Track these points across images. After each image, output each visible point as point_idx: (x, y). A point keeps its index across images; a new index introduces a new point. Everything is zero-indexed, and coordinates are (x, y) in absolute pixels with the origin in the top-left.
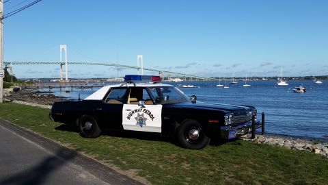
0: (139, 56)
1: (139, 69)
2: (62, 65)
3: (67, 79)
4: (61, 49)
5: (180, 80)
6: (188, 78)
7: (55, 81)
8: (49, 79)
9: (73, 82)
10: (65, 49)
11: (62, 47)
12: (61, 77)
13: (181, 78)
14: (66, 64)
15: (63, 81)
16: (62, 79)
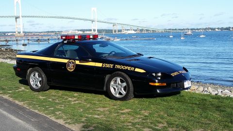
1: (93, 21)
2: (17, 18)
3: (22, 33)
4: (15, 2)
5: (133, 32)
6: (141, 30)
7: (9, 34)
9: (27, 35)
10: (19, 2)
13: (135, 30)
14: (21, 17)
15: (18, 35)
16: (17, 33)
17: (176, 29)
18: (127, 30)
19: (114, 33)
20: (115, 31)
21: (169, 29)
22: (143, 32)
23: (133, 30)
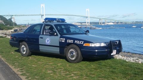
0: (87, 10)
1: (87, 17)
2: (42, 16)
4: (42, 7)
6: (118, 23)
10: (44, 6)
11: (42, 5)
13: (113, 23)
14: (44, 15)
17: (140, 22)
18: (109, 22)
19: (100, 24)
20: (101, 23)
21: (136, 22)
22: (119, 24)
23: (112, 22)
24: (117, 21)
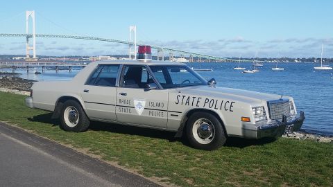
0: (131, 28)
1: (131, 45)
2: (28, 37)
3: (34, 57)
4: (27, 16)
5: (185, 60)
6: (196, 59)
7: (18, 58)
8: (11, 57)
10: (33, 16)
11: (28, 13)
12: (27, 53)
13: (187, 58)
14: (34, 36)
15: (30, 60)
16: (28, 57)
17: (241, 59)
18: (177, 58)
20: (161, 59)
21: (233, 59)
22: (198, 61)
23: (185, 58)
24: (194, 56)
